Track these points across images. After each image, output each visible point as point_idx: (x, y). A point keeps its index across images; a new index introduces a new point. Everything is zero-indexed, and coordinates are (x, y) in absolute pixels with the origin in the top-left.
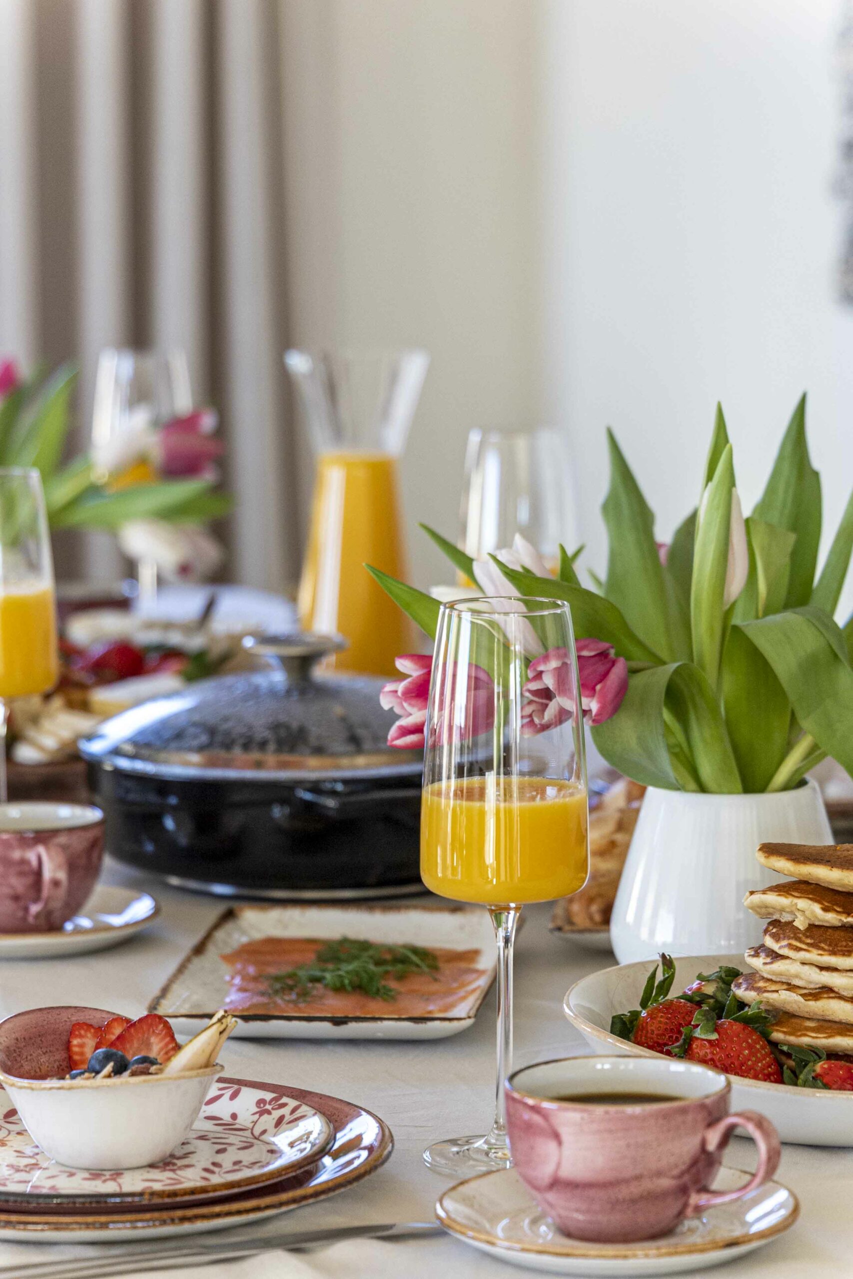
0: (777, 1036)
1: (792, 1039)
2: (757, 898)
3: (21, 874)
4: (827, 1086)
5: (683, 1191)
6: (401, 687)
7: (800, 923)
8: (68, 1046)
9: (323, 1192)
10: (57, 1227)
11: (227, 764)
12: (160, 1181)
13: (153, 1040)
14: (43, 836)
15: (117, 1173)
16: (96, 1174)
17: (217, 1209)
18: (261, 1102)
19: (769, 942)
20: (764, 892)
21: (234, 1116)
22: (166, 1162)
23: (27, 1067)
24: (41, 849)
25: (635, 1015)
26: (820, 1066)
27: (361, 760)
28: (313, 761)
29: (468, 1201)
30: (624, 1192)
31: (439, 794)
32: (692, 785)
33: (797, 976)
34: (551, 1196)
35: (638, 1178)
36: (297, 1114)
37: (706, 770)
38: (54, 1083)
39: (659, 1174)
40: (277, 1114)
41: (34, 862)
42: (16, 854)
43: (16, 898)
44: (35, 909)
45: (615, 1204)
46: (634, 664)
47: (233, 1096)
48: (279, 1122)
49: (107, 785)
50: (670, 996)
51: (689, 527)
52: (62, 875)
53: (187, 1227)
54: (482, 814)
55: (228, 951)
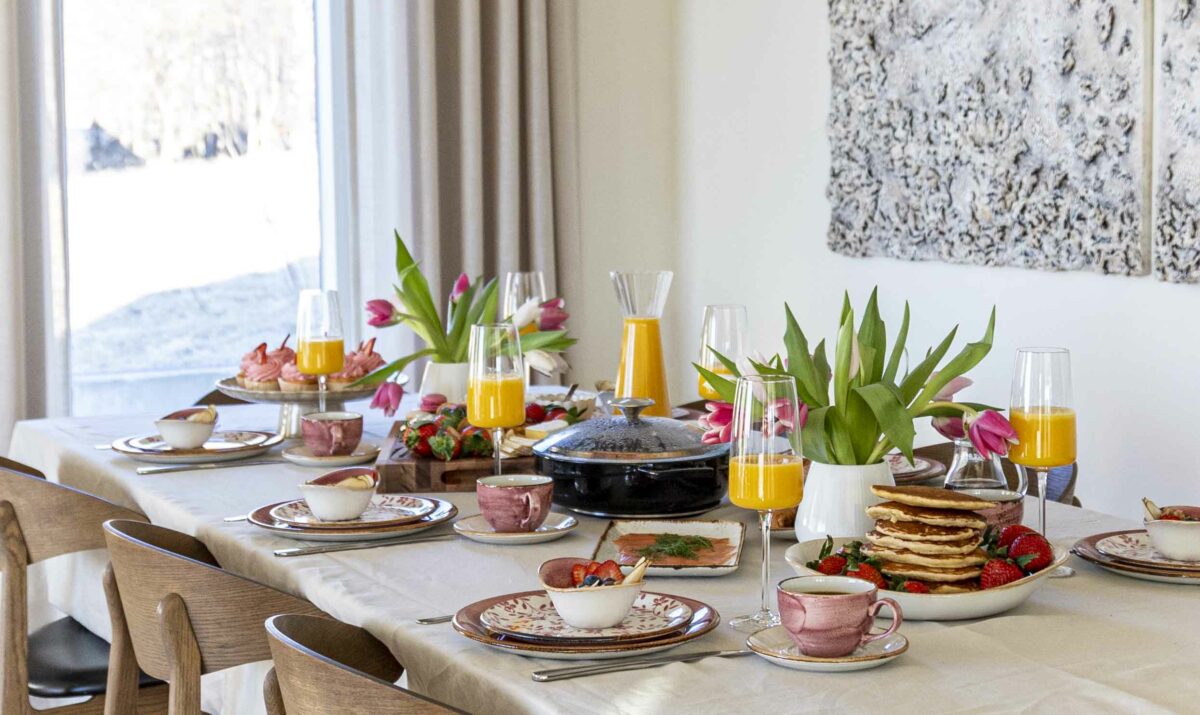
0: (884, 570)
1: (892, 572)
2: (873, 509)
3: (518, 506)
4: (910, 592)
5: (859, 634)
6: (708, 416)
7: (893, 520)
8: (572, 574)
9: (693, 637)
10: (581, 651)
11: (604, 457)
12: (620, 633)
13: (611, 571)
14: (527, 488)
15: (599, 630)
16: (590, 630)
17: (651, 643)
18: (656, 600)
19: (879, 529)
20: (876, 506)
21: (644, 606)
22: (619, 626)
23: (557, 583)
24: (528, 494)
25: (817, 562)
26: (906, 584)
27: (665, 454)
28: (643, 455)
29: (761, 639)
30: (834, 634)
31: (738, 461)
32: (834, 461)
33: (892, 544)
34: (800, 636)
35: (840, 628)
36: (675, 604)
37: (840, 454)
38: (570, 590)
39: (849, 626)
40: (664, 605)
41: (524, 500)
42: (516, 497)
43: (516, 517)
44: (524, 522)
45: (830, 640)
46: (811, 407)
47: (643, 598)
48: (666, 608)
49: (546, 466)
50: (831, 554)
51: (822, 346)
52: (538, 506)
53: (639, 651)
54: (757, 469)
55: (615, 539)
